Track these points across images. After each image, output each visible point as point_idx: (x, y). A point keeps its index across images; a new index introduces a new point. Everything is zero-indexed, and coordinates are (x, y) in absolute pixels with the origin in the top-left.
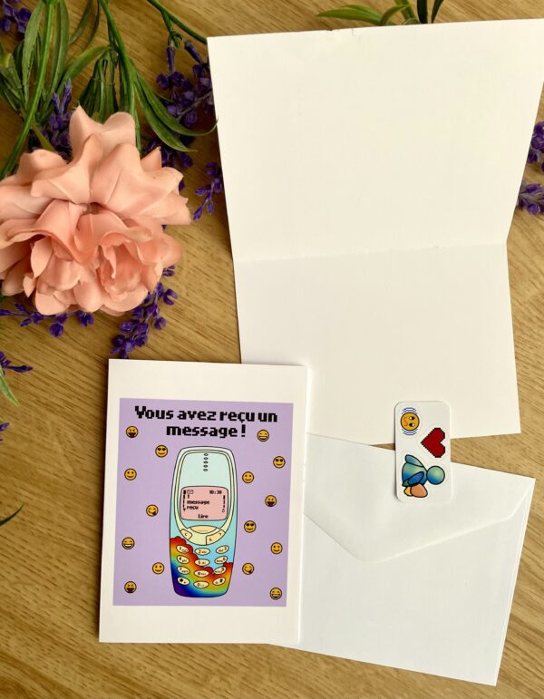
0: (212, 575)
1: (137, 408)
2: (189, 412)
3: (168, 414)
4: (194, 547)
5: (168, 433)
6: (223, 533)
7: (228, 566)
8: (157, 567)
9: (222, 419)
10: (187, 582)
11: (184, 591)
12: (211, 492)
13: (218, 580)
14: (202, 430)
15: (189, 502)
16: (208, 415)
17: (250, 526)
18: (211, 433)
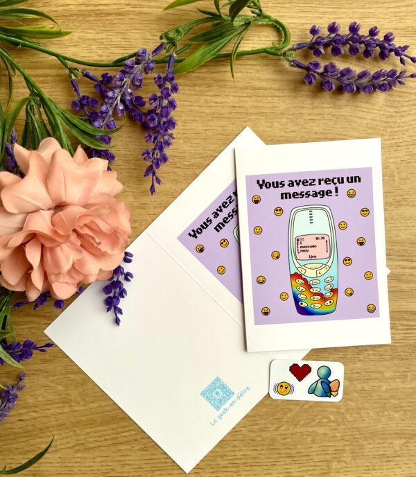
0: (323, 299)
1: (258, 182)
2: (296, 181)
3: (281, 184)
4: (309, 279)
5: (282, 198)
6: (328, 268)
7: (335, 291)
8: (283, 297)
9: (320, 184)
10: (306, 305)
11: (304, 311)
12: (317, 238)
13: (328, 302)
14: (306, 194)
15: (301, 247)
16: (309, 182)
17: (348, 261)
18: (313, 195)
